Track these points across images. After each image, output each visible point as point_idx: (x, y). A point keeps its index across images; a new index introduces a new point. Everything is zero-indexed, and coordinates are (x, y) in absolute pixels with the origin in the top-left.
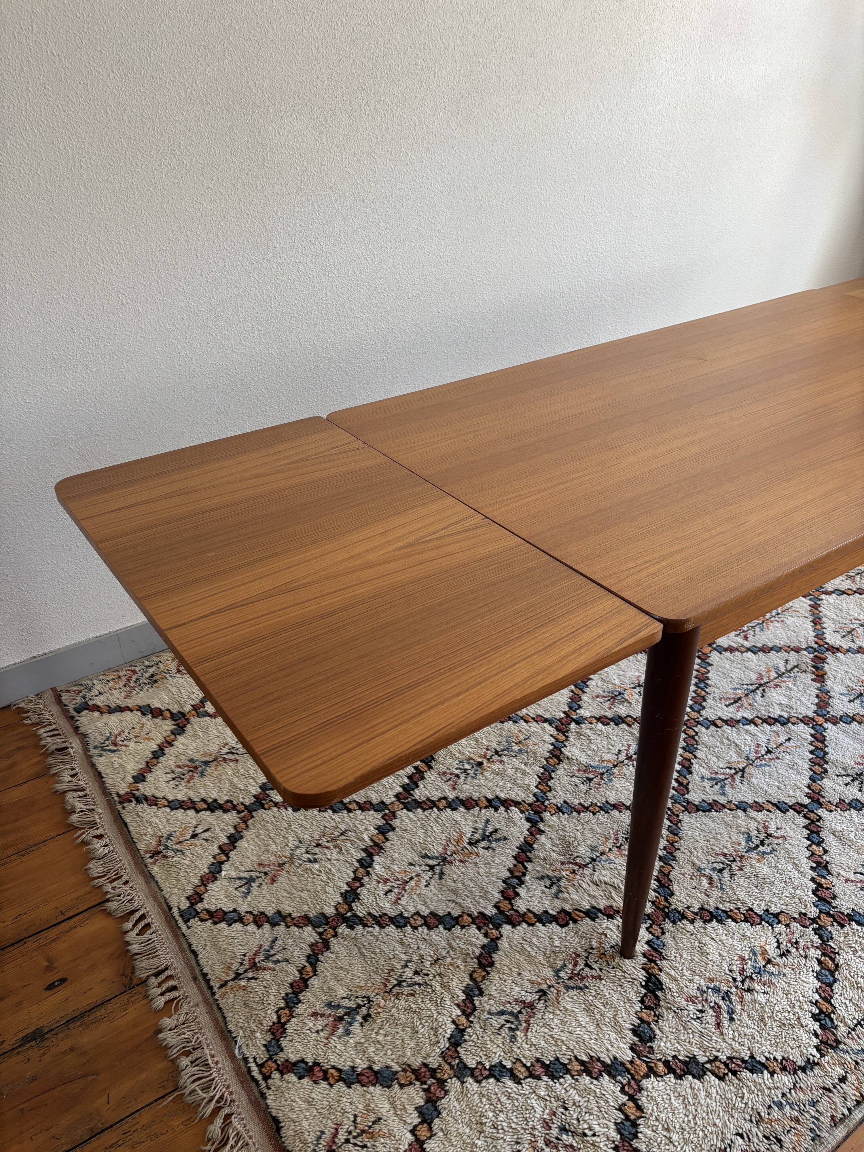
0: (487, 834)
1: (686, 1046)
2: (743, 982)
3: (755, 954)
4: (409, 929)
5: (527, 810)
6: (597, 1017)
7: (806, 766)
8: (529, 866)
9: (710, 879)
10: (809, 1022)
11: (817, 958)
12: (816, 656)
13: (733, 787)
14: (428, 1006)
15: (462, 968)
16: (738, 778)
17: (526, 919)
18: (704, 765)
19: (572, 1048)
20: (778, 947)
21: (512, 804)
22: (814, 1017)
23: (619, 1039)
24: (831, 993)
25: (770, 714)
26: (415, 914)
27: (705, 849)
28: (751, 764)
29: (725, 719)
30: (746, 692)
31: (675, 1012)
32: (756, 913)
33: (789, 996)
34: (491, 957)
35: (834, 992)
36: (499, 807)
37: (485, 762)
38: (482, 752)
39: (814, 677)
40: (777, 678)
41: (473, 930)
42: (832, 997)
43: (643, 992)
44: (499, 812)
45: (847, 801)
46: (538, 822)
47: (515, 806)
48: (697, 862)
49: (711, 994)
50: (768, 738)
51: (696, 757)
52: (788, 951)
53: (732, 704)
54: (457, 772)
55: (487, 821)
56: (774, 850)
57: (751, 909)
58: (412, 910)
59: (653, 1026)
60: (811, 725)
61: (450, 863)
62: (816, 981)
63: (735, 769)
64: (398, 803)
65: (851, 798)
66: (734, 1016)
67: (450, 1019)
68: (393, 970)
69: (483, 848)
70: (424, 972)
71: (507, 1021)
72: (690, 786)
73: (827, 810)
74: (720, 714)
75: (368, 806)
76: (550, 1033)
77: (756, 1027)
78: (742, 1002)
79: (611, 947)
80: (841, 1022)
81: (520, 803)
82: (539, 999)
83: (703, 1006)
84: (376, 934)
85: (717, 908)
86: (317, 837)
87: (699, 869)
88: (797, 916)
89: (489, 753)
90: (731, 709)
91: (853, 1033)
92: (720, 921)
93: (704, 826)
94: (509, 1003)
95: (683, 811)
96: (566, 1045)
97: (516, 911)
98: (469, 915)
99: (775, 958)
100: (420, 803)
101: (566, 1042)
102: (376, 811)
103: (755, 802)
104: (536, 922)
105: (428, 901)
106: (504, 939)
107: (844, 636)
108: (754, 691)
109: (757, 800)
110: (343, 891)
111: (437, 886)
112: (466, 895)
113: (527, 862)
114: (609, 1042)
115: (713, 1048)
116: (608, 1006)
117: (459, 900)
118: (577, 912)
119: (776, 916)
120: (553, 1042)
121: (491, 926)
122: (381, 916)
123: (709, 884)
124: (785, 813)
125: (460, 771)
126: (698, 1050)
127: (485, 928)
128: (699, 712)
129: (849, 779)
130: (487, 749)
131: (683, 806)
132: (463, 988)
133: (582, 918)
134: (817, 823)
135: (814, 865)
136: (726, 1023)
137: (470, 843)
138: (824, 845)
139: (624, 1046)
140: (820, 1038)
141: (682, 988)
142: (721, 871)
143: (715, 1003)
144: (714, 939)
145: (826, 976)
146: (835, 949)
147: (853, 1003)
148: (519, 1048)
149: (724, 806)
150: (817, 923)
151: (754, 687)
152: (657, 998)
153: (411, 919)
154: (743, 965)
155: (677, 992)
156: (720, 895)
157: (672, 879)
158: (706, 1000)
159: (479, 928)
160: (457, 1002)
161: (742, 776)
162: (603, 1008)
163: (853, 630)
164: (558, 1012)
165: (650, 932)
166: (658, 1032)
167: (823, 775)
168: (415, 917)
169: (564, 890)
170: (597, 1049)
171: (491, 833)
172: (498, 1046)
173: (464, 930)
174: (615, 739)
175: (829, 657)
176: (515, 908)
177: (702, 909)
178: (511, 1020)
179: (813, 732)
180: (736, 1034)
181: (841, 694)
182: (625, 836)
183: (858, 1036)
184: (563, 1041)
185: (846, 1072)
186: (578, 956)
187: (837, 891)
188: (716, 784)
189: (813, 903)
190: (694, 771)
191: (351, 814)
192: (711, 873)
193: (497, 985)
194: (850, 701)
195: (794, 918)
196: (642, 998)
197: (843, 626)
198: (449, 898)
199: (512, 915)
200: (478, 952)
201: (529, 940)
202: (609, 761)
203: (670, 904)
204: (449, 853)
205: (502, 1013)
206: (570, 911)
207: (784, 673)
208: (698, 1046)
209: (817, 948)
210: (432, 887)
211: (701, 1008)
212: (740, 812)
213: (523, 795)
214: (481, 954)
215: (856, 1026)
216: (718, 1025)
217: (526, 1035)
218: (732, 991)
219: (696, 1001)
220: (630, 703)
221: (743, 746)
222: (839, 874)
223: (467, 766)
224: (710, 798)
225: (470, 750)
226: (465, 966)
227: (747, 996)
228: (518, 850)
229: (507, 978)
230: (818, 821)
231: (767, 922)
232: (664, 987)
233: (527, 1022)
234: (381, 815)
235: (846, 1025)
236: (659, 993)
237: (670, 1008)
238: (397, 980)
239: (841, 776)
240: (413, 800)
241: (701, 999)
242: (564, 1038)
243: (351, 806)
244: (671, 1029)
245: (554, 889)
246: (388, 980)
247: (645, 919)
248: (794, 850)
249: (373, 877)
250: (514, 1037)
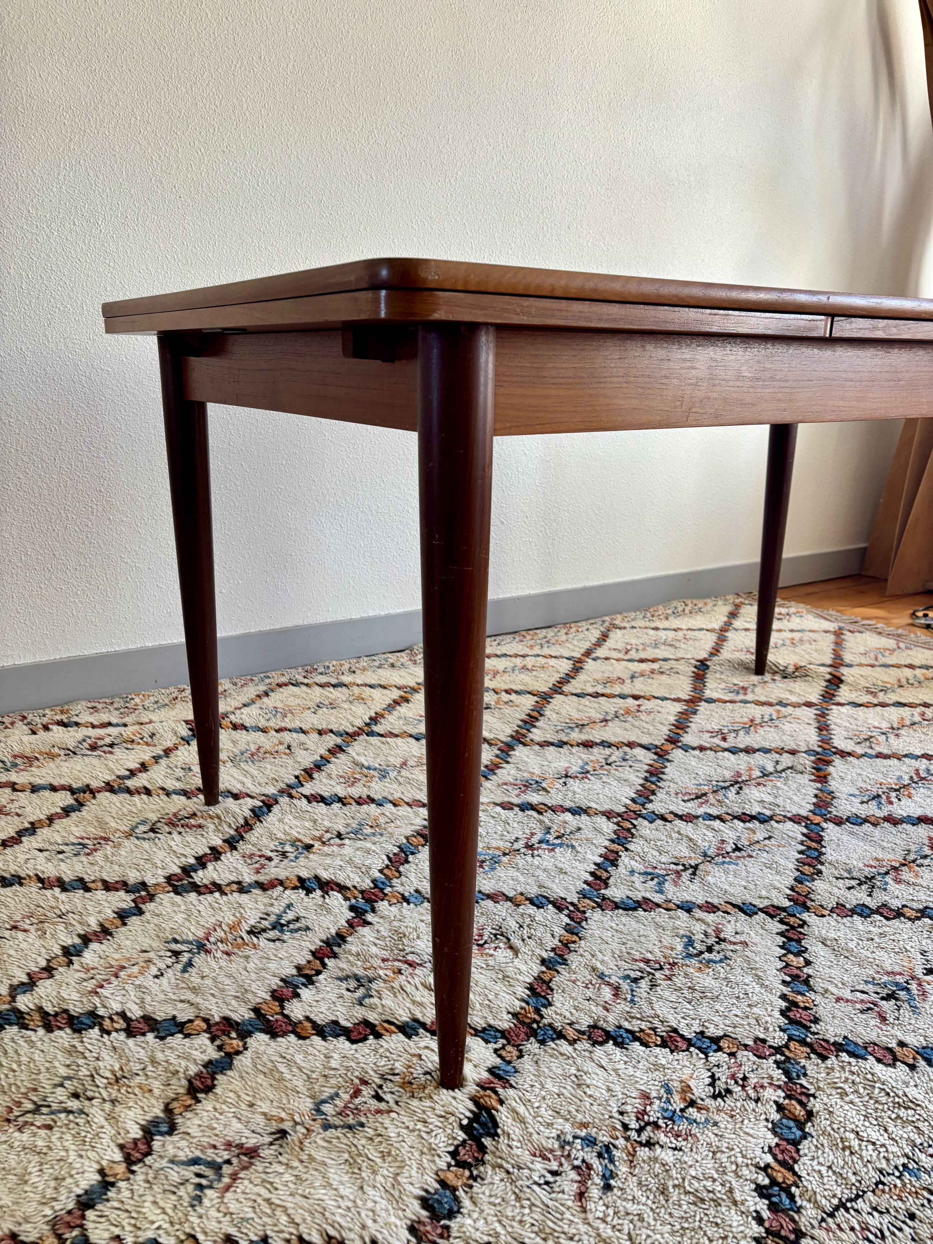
0: (283, 922)
1: (512, 1227)
2: (640, 1131)
3: (669, 1091)
4: (95, 1032)
5: (355, 898)
6: (364, 1175)
7: (792, 866)
8: (330, 962)
9: (617, 991)
10: (749, 1198)
11: (776, 1102)
12: (819, 759)
13: (676, 884)
14: (66, 1144)
15: (157, 1092)
16: (686, 875)
17: (299, 1030)
18: (637, 858)
19: (298, 1220)
20: (712, 1084)
21: (335, 887)
22: (761, 1191)
23: (392, 1212)
24: (795, 1155)
25: (745, 811)
26: (117, 1014)
27: (618, 952)
28: (710, 862)
29: (680, 813)
30: (715, 788)
31: (508, 1172)
32: (682, 1036)
33: (718, 1155)
34: (213, 1079)
35: (801, 1153)
36: (315, 890)
37: (317, 844)
38: (318, 834)
39: (813, 777)
40: (761, 777)
41: (204, 1039)
42: (796, 1162)
43: (461, 1139)
44: (311, 896)
45: (848, 906)
46: (366, 911)
47: (339, 892)
48: (599, 965)
49: (579, 1147)
50: (738, 834)
51: (627, 850)
52: (729, 1091)
53: (693, 799)
54: (270, 854)
55: (289, 906)
56: (726, 958)
57: (675, 1031)
58: (115, 1007)
59: (460, 1193)
60: (803, 824)
61: (208, 952)
62: (769, 1135)
63: (684, 865)
64: (166, 885)
65: (855, 902)
66: (612, 1182)
67: (97, 1167)
68: (35, 1090)
69: (269, 940)
70: (89, 1094)
71: (198, 1175)
72: (611, 881)
73: (816, 915)
74: (673, 808)
75: (118, 886)
76: (268, 1196)
77: (649, 1202)
78: (632, 1162)
79: (426, 1073)
80: (809, 1201)
81: (347, 888)
82: (271, 1144)
83: (561, 1165)
84: (34, 1039)
85: (620, 1027)
86: (18, 919)
87: (601, 976)
88: (751, 1043)
89: (328, 835)
90: (689, 804)
91: (830, 1220)
92: (620, 1045)
93: (622, 927)
94: (215, 1147)
95: (594, 908)
96: (289, 1215)
97: (287, 1017)
98: (206, 1020)
99: (702, 1100)
100: (199, 886)
101: (290, 1211)
102: (127, 892)
103: (706, 902)
104: (313, 1034)
105: (148, 999)
106: (248, 1053)
107: (859, 743)
108: (726, 788)
109: (709, 900)
110: (15, 982)
111: (173, 981)
112: (213, 995)
113: (329, 957)
114: (371, 1214)
115: (563, 1233)
116: (390, 1159)
117: (199, 1000)
118: (386, 1025)
119: (716, 1040)
120: (269, 1211)
121: (234, 1035)
122: (56, 1014)
123: (614, 995)
124: (750, 916)
125: (276, 854)
126: (533, 1235)
127: (224, 1038)
128: (643, 805)
129: (854, 883)
130: (327, 832)
131: (596, 902)
132: (143, 1123)
133: (391, 1032)
134: (799, 930)
135: (788, 979)
136: (595, 1192)
137: (250, 932)
138: (806, 955)
139: (398, 1223)
140: (767, 1224)
141: (531, 1134)
142: (635, 980)
143: (583, 1161)
144: (603, 1067)
145: (790, 1128)
146: (808, 1089)
147: (834, 1172)
148: (200, 1217)
149: (658, 906)
150: (783, 1054)
151: (727, 784)
152: (482, 1149)
153: (107, 1020)
154: (646, 1105)
155: (519, 1141)
156: (628, 1009)
157: (554, 987)
158: (569, 1155)
159: (213, 1039)
160: (122, 1141)
161: (694, 874)
162: (378, 1161)
163: (871, 737)
164: (296, 1164)
165: (500, 1056)
166: (466, 1203)
167: (815, 876)
168: (115, 1017)
169: (374, 993)
170: (344, 1224)
171: (289, 922)
172: (165, 1213)
173: (186, 1040)
174: (515, 825)
175: (837, 760)
176: (285, 1012)
177: (595, 1027)
178: (206, 1174)
179: (805, 831)
180: (611, 1211)
181: (850, 795)
182: (494, 932)
183: (838, 1225)
184: (285, 1210)
186: (365, 1082)
187: (821, 1012)
188: (652, 879)
189: (780, 1027)
190: (621, 864)
191: (88, 895)
192: (621, 982)
193: (205, 1119)
194: (862, 803)
195: (746, 1046)
196: (457, 1147)
197: (858, 733)
198: (183, 998)
199: (277, 1021)
200: (193, 1070)
201: (288, 1057)
202: (498, 848)
203: (542, 1017)
204: (212, 939)
205: (195, 1161)
206: (376, 1022)
207: (772, 773)
208: (536, 1229)
209: (779, 1087)
210: (164, 980)
211: (555, 1168)
212: (681, 913)
213: (357, 879)
214: (199, 1075)
215: (837, 1208)
216: (581, 1195)
217: (223, 1197)
218: (617, 1143)
219: (550, 1156)
220: (548, 792)
221: (700, 842)
222: (826, 991)
223: (288, 848)
224: (638, 896)
225: (301, 831)
226: (163, 1091)
227: (643, 1153)
228: (321, 944)
229: (227, 1109)
230: (801, 926)
231: (699, 1049)
232: (499, 1131)
233: (234, 1177)
234: (133, 897)
235: (817, 1206)
236: (487, 1141)
237: (500, 1166)
238: (35, 1103)
239: (843, 879)
240: (190, 883)
241: (559, 1153)
242: (288, 1205)
243: (91, 885)
244: (492, 1199)
245: (361, 992)
246: (19, 1104)
247: (496, 1037)
248: (758, 959)
249: (76, 966)
250: (199, 1199)
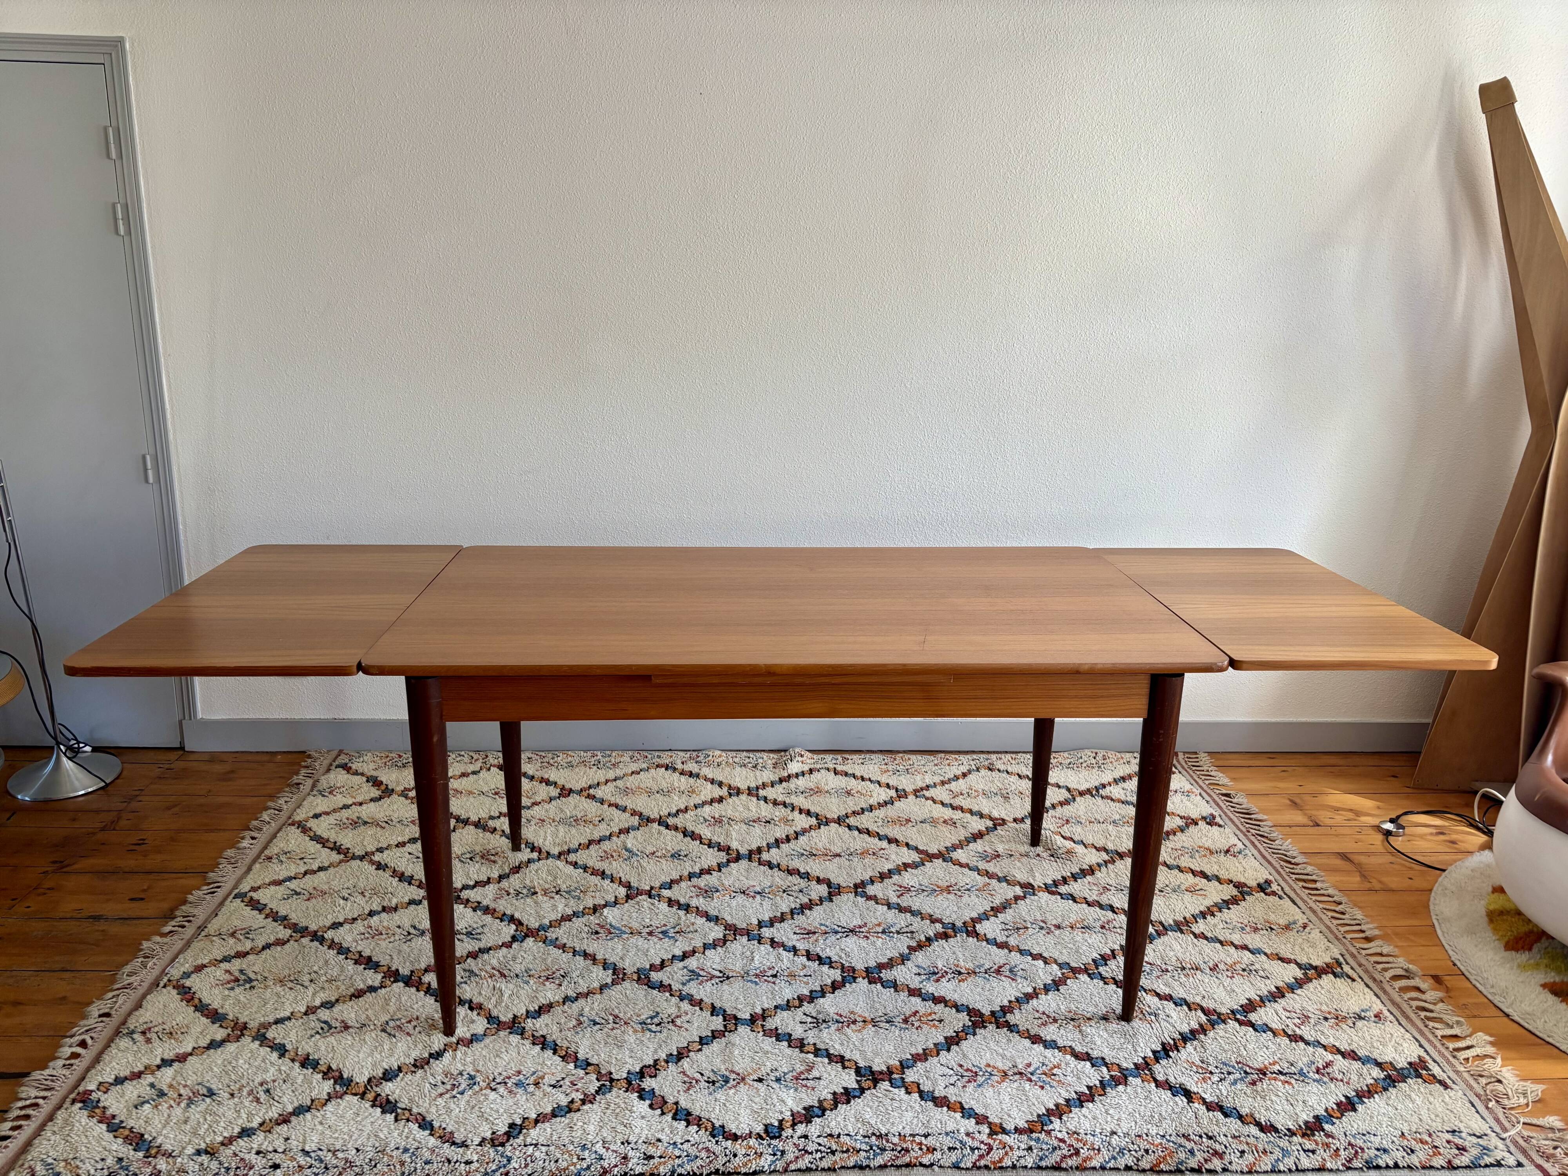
0: (472, 932)
1: (403, 1094)
2: (497, 1084)
3: (533, 1075)
4: (343, 957)
5: (521, 931)
6: (375, 1052)
7: (789, 997)
8: (469, 961)
9: (579, 1024)
10: (502, 1125)
11: (573, 1099)
12: (946, 932)
13: (701, 983)
14: (291, 997)
15: (340, 991)
16: (716, 980)
17: (420, 987)
18: (702, 960)
19: (336, 1059)
20: (558, 1080)
21: (516, 922)
22: (511, 1125)
23: (370, 1069)
24: (547, 1120)
25: (821, 953)
26: (358, 952)
27: (608, 1007)
28: (743, 977)
29: (777, 940)
30: (829, 931)
31: (426, 1075)
32: (576, 1057)
33: (515, 1106)
34: (365, 994)
35: (551, 1121)
36: (505, 921)
37: (541, 893)
38: (548, 887)
39: (914, 945)
40: (878, 932)
41: (379, 976)
42: (543, 1122)
43: (424, 1055)
44: (501, 923)
45: (780, 1031)
46: (517, 941)
47: (516, 925)
48: (588, 1010)
49: (465, 1078)
50: (790, 966)
51: (704, 953)
52: (560, 1086)
53: (802, 933)
54: (512, 891)
55: (484, 926)
56: (660, 1031)
57: (578, 1053)
58: (359, 948)
59: (401, 1075)
60: (846, 974)
62: (549, 1109)
63: (724, 974)
65: (788, 1031)
66: (459, 1095)
67: (293, 1010)
68: (300, 972)
69: (457, 940)
70: (316, 981)
71: (322, 1028)
72: (666, 969)
73: (751, 1029)
74: (778, 936)
76: (336, 1045)
77: (462, 1108)
78: (477, 1093)
80: (525, 1137)
81: (522, 924)
82: (357, 1028)
83: (449, 1081)
84: (320, 951)
85: (555, 1041)
86: (368, 889)
87: (581, 1015)
88: (603, 1072)
89: (553, 890)
90: (794, 936)
91: (522, 1146)
92: (543, 1048)
93: (633, 995)
94: (337, 1020)
95: (634, 980)
96: (335, 1056)
97: (420, 979)
98: (389, 968)
99: (544, 1085)
100: (460, 899)
101: (337, 1055)
103: (701, 999)
104: (423, 992)
105: (378, 950)
106: (389, 989)
107: (1005, 929)
108: (836, 932)
109: (704, 999)
110: (337, 921)
111: (395, 945)
112: (403, 957)
113: (471, 958)
114: (361, 1067)
115: (418, 1103)
116: (390, 1052)
117: (396, 957)
119: (589, 1064)
120: (330, 1051)
121: (392, 979)
122: (337, 943)
123: (573, 1026)
124: (712, 1015)
125: (515, 892)
126: (406, 1099)
127: (388, 978)
128: (762, 928)
129: (809, 1020)
130: (555, 887)
131: (640, 977)
132: (324, 1000)
134: (727, 1033)
135: (675, 1053)
136: (447, 1096)
138: (706, 1046)
139: (368, 1074)
140: (494, 1137)
141: (452, 1065)
143: (459, 1083)
144: (520, 1054)
145: (562, 1111)
146: (595, 1100)
147: (552, 1133)
148: (307, 1044)
149: (670, 991)
150: (611, 1083)
151: (843, 930)
152: (428, 1063)
153: (352, 953)
154: (514, 1075)
155: (444, 1066)
156: (570, 1035)
157: (551, 1011)
158: (457, 1079)
159: (383, 977)
160: (310, 1005)
161: (722, 981)
162: (386, 1050)
163: (1026, 928)
164: (357, 1038)
165: (485, 1031)
166: (399, 1079)
167: (792, 1008)
168: (356, 953)
169: (468, 983)
170: (349, 1068)
171: (477, 934)
172: (297, 1036)
173: (373, 973)
174: (661, 917)
175: (958, 937)
176: (421, 977)
177: (543, 1036)
178: (325, 1028)
179: (839, 979)
180: (444, 1105)
181: (917, 966)
184: (335, 1052)
185: (478, 1161)
186: (417, 1018)
187: (663, 1074)
188: (690, 976)
189: (630, 1072)
190: (687, 961)
191: (406, 887)
192: (587, 1021)
193: (345, 1008)
194: (917, 974)
195: (599, 1072)
196: (419, 1058)
197: (1020, 922)
198: (392, 954)
199: (414, 979)
200: (362, 987)
201: (402, 997)
202: (631, 928)
203: (526, 1022)
205: (326, 1022)
207: (890, 932)
208: (410, 1098)
209: (585, 1094)
211: (445, 1081)
212: (675, 1000)
213: (533, 921)
214: (362, 990)
215: (531, 1144)
216: (441, 1095)
217: (321, 1039)
218: (482, 1083)
219: (449, 1076)
220: (714, 900)
221: (758, 963)
222: (683, 1066)
223: (524, 891)
224: (668, 982)
225: (541, 882)
226: (343, 991)
227: (487, 1092)
228: (477, 950)
229: (357, 1008)
230: (731, 1031)
231: (576, 1065)
232: (441, 1059)
233: (332, 1034)
235: (525, 1141)
236: (433, 1061)
237: (426, 1072)
238: (295, 977)
239: (807, 1015)
240: (458, 896)
241: (454, 1077)
243: (412, 882)
244: (408, 1081)
246: (290, 976)
247: (494, 1023)
248: (675, 1038)
249: (366, 922)
250: (312, 1036)
